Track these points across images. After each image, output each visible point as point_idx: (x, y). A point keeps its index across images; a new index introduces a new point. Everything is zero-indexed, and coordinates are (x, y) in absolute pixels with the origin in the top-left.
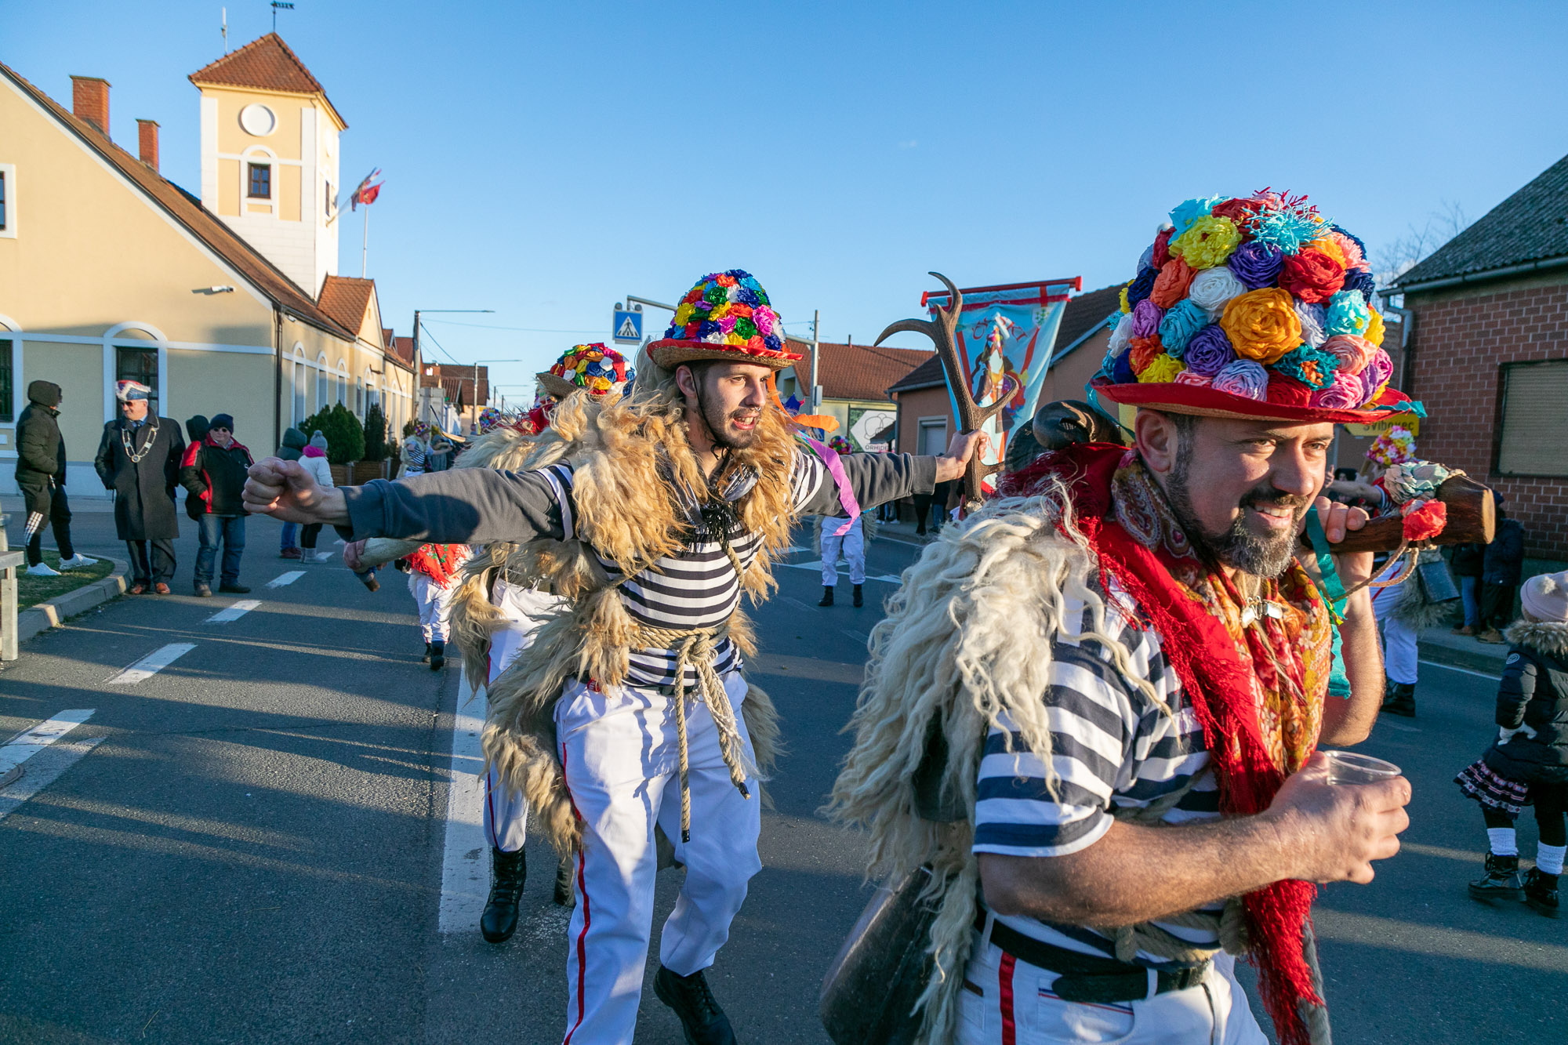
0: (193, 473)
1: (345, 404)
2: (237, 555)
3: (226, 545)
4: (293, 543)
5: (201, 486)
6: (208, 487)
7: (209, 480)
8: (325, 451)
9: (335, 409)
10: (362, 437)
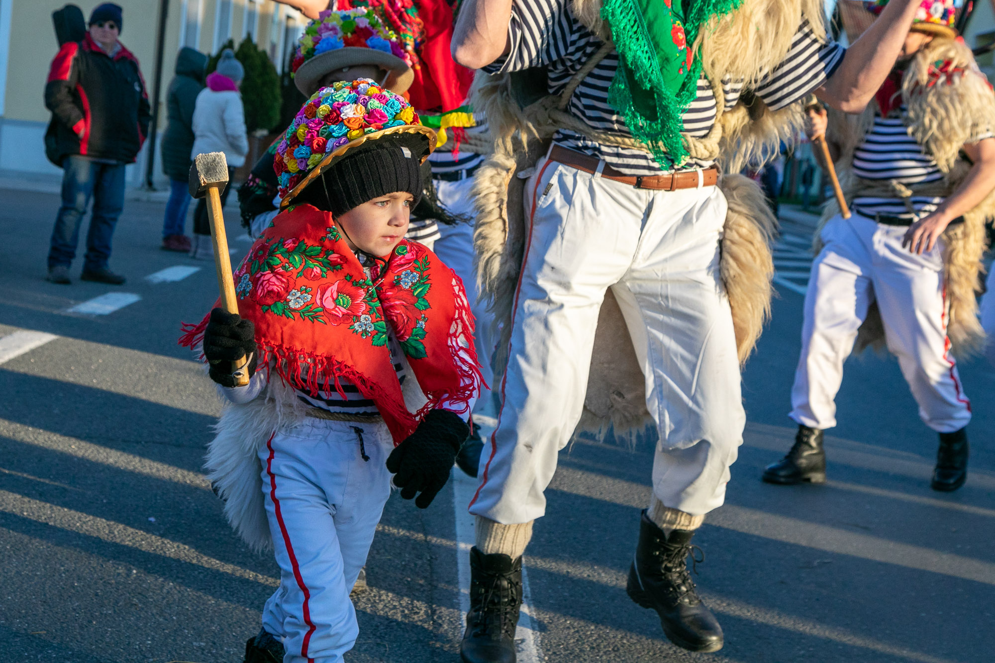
0: (64, 91)
1: (255, 39)
2: (110, 223)
3: (96, 207)
4: (181, 228)
5: (75, 112)
6: (84, 114)
7: (87, 104)
8: (238, 83)
9: (242, 46)
10: (278, 91)
